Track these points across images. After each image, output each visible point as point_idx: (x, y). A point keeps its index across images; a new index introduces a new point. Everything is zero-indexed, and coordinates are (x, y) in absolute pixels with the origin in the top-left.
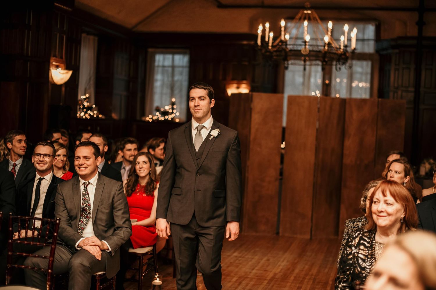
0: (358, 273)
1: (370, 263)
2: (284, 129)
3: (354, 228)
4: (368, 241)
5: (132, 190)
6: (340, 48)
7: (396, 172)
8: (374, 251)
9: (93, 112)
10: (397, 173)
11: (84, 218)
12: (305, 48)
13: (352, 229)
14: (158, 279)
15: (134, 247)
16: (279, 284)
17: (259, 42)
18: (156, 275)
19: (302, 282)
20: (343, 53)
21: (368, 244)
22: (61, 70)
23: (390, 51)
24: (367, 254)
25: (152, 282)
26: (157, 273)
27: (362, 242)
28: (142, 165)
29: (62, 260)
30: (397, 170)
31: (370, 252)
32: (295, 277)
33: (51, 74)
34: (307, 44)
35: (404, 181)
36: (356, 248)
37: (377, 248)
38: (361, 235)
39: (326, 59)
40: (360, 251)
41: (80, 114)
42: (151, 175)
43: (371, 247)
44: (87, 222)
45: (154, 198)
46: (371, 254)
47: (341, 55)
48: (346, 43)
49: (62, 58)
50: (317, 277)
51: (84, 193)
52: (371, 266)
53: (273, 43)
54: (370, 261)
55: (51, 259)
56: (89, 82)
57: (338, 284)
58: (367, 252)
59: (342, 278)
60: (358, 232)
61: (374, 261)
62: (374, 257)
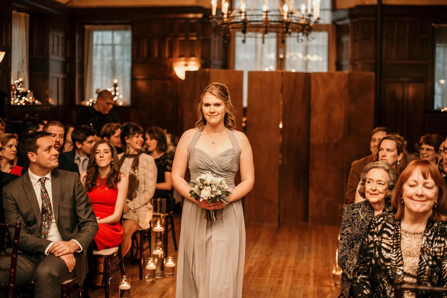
0: (380, 265)
1: (395, 254)
2: (245, 109)
3: (354, 214)
4: (393, 228)
5: (92, 184)
6: (303, 18)
7: (388, 150)
8: (399, 240)
9: (28, 98)
10: (390, 151)
11: (45, 221)
12: (267, 18)
13: (352, 216)
14: (126, 283)
15: (98, 248)
16: (257, 280)
17: (214, 13)
18: (123, 278)
19: (281, 276)
20: (306, 23)
21: (392, 232)
23: (347, 21)
24: (392, 244)
25: (119, 287)
26: (124, 276)
27: (385, 229)
28: (102, 153)
29: (21, 270)
30: (388, 147)
31: (395, 241)
32: (273, 270)
34: (269, 13)
35: (397, 159)
36: (378, 236)
37: (403, 237)
38: (384, 222)
39: (289, 30)
40: (383, 239)
41: (14, 101)
42: (114, 166)
43: (397, 236)
44: (49, 224)
45: (117, 192)
46: (396, 244)
47: (304, 25)
48: (309, 12)
50: (297, 269)
51: (43, 190)
52: (397, 258)
53: (228, 14)
54: (396, 251)
55: (13, 270)
56: (23, 64)
57: (356, 276)
58: (391, 241)
59: (361, 269)
60: (382, 218)
61: (400, 252)
62: (400, 248)
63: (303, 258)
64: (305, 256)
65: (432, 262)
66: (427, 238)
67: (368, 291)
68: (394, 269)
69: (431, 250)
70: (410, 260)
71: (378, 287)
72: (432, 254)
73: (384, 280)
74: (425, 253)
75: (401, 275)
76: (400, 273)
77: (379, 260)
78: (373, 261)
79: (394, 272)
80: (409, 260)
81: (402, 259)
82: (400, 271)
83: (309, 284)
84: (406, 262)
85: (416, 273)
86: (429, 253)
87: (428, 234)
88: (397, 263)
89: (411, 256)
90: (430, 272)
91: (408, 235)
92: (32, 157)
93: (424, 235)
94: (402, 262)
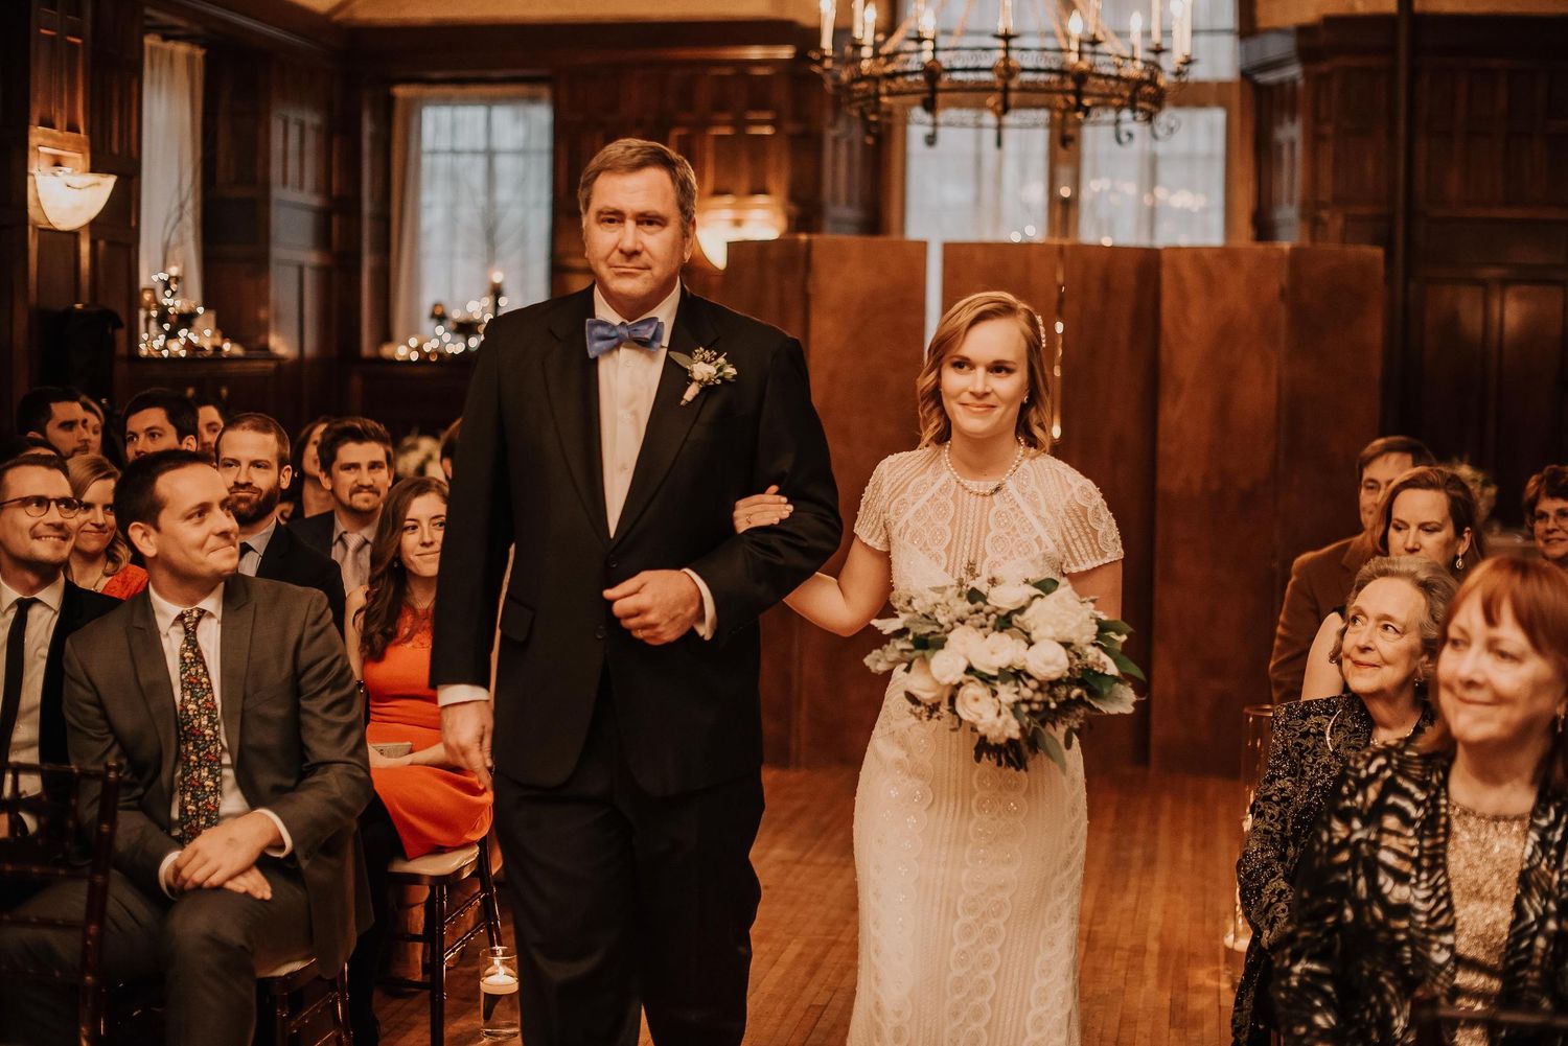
0: (1372, 927)
1: (1427, 888)
3: (1305, 735)
5: (383, 633)
6: (1134, 59)
8: (1442, 840)
9: (200, 334)
12: (1007, 58)
13: (1299, 741)
15: (408, 851)
17: (827, 43)
20: (1146, 76)
21: (1418, 810)
22: (72, 173)
23: (1294, 71)
24: (1415, 853)
26: (497, 947)
27: (1390, 800)
28: (427, 530)
29: (136, 925)
31: (1426, 843)
33: (37, 191)
34: (1014, 43)
36: (1365, 824)
37: (1456, 827)
38: (1388, 773)
39: (1087, 102)
40: (1385, 836)
41: (148, 343)
43: (1434, 827)
46: (1431, 852)
47: (1136, 84)
48: (1156, 38)
49: (73, 128)
51: (186, 654)
52: (1433, 902)
53: (876, 46)
54: (1428, 880)
55: (93, 929)
56: (180, 218)
57: (1287, 963)
58: (1413, 842)
59: (1305, 939)
60: (1381, 761)
61: (1442, 881)
62: (1444, 867)
63: (1125, 887)
64: (1133, 882)
65: (1559, 923)
66: (1543, 836)
67: (1330, 1018)
68: (1421, 942)
69: (1556, 877)
70: (1480, 912)
71: (1363, 1007)
72: (1557, 892)
73: (1383, 980)
74: (1534, 890)
75: (1447, 963)
76: (1441, 957)
77: (1367, 908)
78: (1348, 913)
79: (1419, 954)
80: (1476, 911)
81: (1450, 908)
82: (1443, 951)
83: (1143, 981)
84: (1465, 919)
85: (1499, 960)
86: (1547, 888)
87: (1544, 823)
88: (1431, 921)
89: (1482, 899)
90: (1548, 958)
91: (1472, 821)
92: (145, 539)
93: (1533, 826)
94: (1449, 919)
